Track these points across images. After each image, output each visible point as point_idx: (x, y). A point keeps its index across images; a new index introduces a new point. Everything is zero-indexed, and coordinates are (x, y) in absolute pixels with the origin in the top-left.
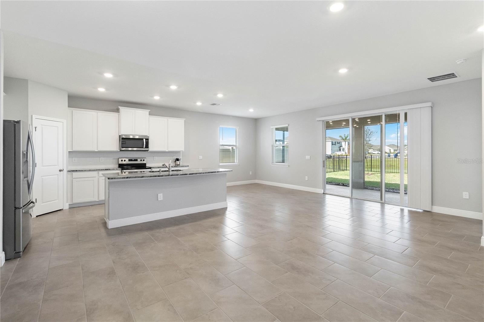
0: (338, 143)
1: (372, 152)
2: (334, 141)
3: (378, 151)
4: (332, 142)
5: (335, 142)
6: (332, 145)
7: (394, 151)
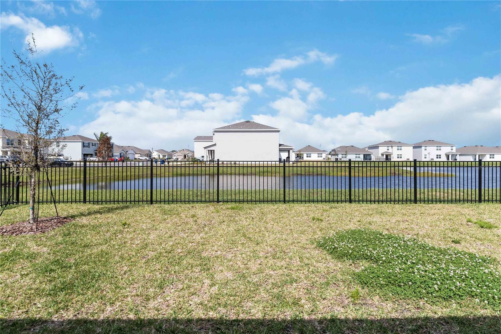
0: (93, 145)
1: (139, 157)
2: (86, 142)
3: (146, 156)
4: (83, 143)
5: (89, 143)
6: (84, 147)
7: (163, 157)
